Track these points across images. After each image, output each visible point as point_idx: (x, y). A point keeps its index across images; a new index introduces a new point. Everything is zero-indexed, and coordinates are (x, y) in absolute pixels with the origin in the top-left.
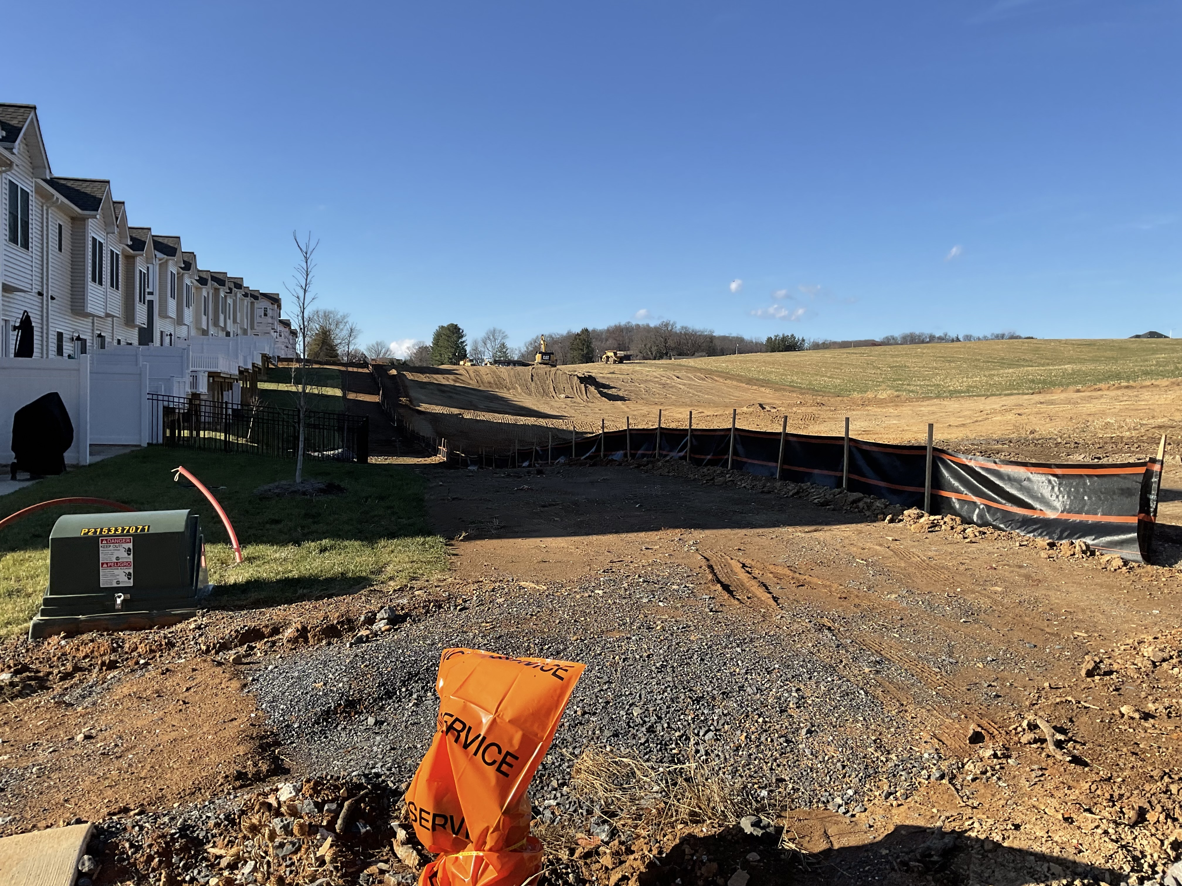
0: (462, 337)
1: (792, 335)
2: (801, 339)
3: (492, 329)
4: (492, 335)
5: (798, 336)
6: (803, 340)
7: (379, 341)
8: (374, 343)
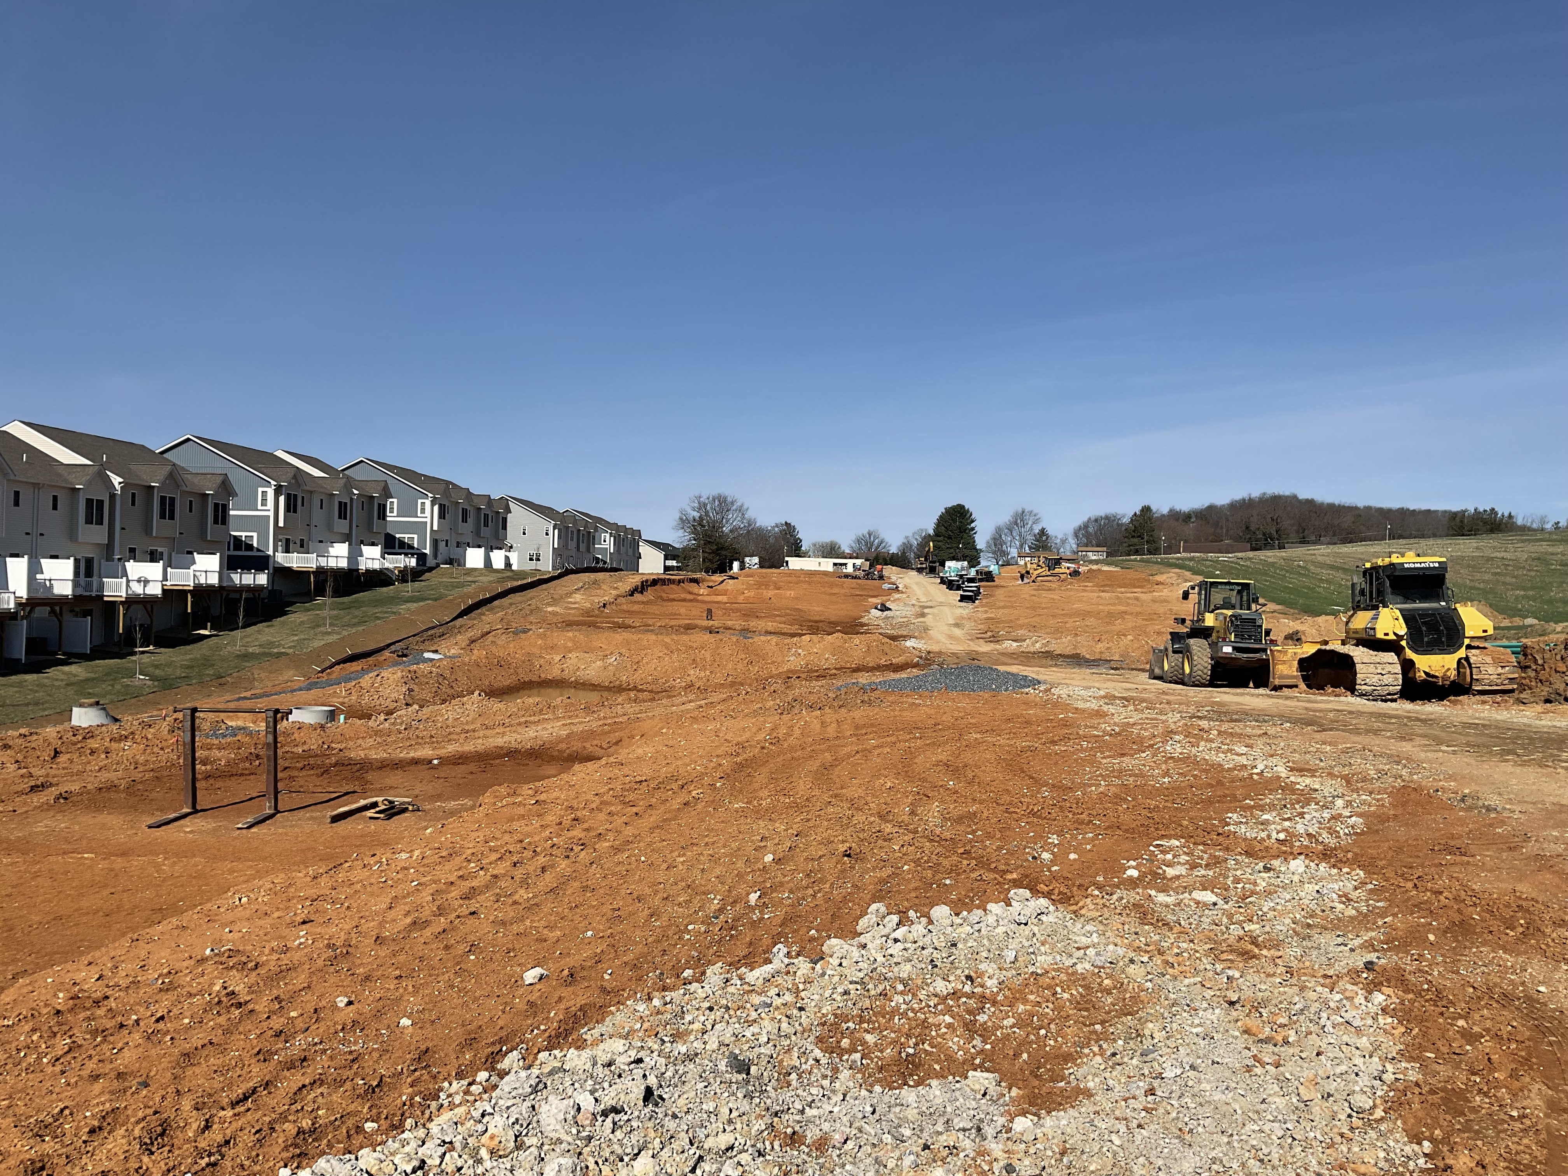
0: (973, 521)
1: (1493, 509)
2: (1506, 514)
3: (1020, 511)
4: (1020, 519)
5: (1502, 510)
6: (1510, 516)
7: (872, 530)
8: (865, 532)
